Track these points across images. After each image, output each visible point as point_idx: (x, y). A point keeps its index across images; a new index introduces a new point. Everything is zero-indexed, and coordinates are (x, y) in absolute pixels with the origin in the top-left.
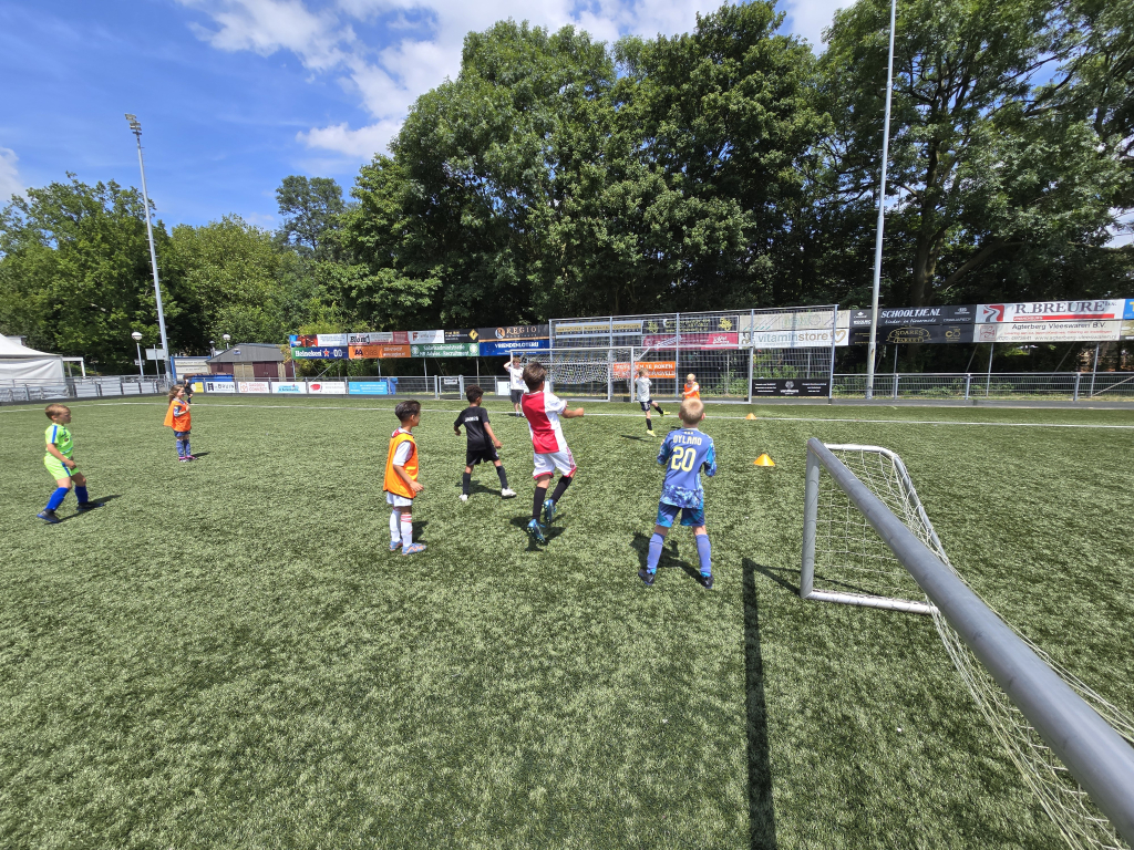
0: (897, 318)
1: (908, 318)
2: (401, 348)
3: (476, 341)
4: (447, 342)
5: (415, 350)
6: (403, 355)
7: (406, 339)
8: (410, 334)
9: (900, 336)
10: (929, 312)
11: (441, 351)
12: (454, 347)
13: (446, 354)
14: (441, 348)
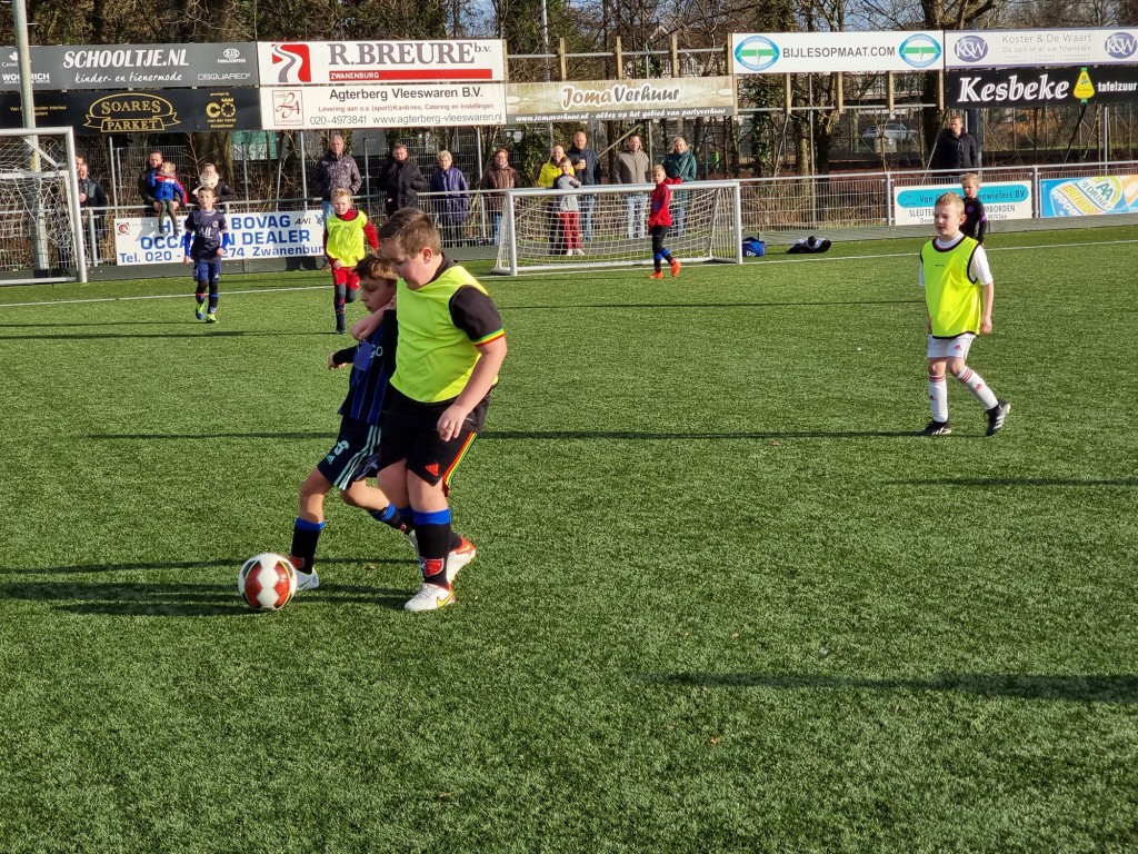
0: (101, 71)
1: (123, 70)
9: (114, 115)
10: (164, 57)
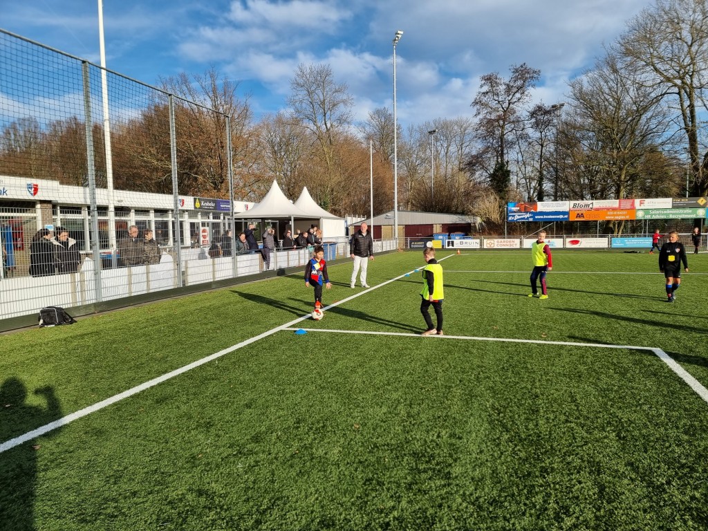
2: (625, 212)
3: (703, 207)
4: (674, 207)
5: (640, 215)
6: (628, 218)
7: (633, 204)
8: (637, 201)
11: (666, 214)
12: (681, 211)
13: (671, 217)
14: (668, 212)
